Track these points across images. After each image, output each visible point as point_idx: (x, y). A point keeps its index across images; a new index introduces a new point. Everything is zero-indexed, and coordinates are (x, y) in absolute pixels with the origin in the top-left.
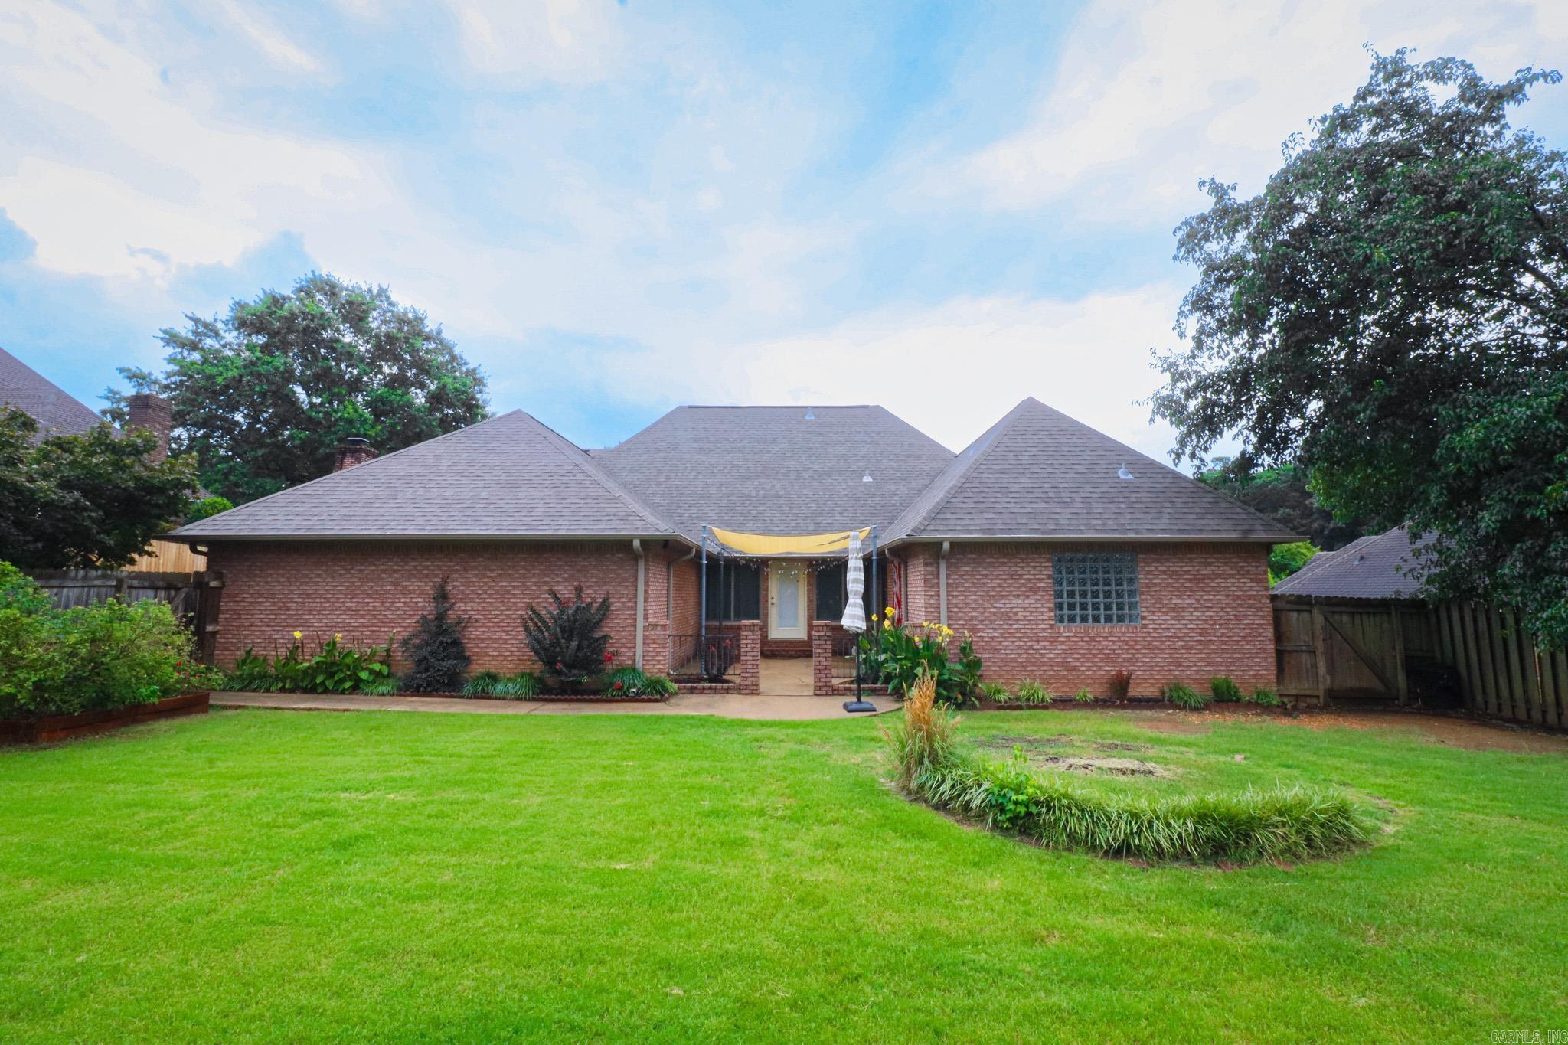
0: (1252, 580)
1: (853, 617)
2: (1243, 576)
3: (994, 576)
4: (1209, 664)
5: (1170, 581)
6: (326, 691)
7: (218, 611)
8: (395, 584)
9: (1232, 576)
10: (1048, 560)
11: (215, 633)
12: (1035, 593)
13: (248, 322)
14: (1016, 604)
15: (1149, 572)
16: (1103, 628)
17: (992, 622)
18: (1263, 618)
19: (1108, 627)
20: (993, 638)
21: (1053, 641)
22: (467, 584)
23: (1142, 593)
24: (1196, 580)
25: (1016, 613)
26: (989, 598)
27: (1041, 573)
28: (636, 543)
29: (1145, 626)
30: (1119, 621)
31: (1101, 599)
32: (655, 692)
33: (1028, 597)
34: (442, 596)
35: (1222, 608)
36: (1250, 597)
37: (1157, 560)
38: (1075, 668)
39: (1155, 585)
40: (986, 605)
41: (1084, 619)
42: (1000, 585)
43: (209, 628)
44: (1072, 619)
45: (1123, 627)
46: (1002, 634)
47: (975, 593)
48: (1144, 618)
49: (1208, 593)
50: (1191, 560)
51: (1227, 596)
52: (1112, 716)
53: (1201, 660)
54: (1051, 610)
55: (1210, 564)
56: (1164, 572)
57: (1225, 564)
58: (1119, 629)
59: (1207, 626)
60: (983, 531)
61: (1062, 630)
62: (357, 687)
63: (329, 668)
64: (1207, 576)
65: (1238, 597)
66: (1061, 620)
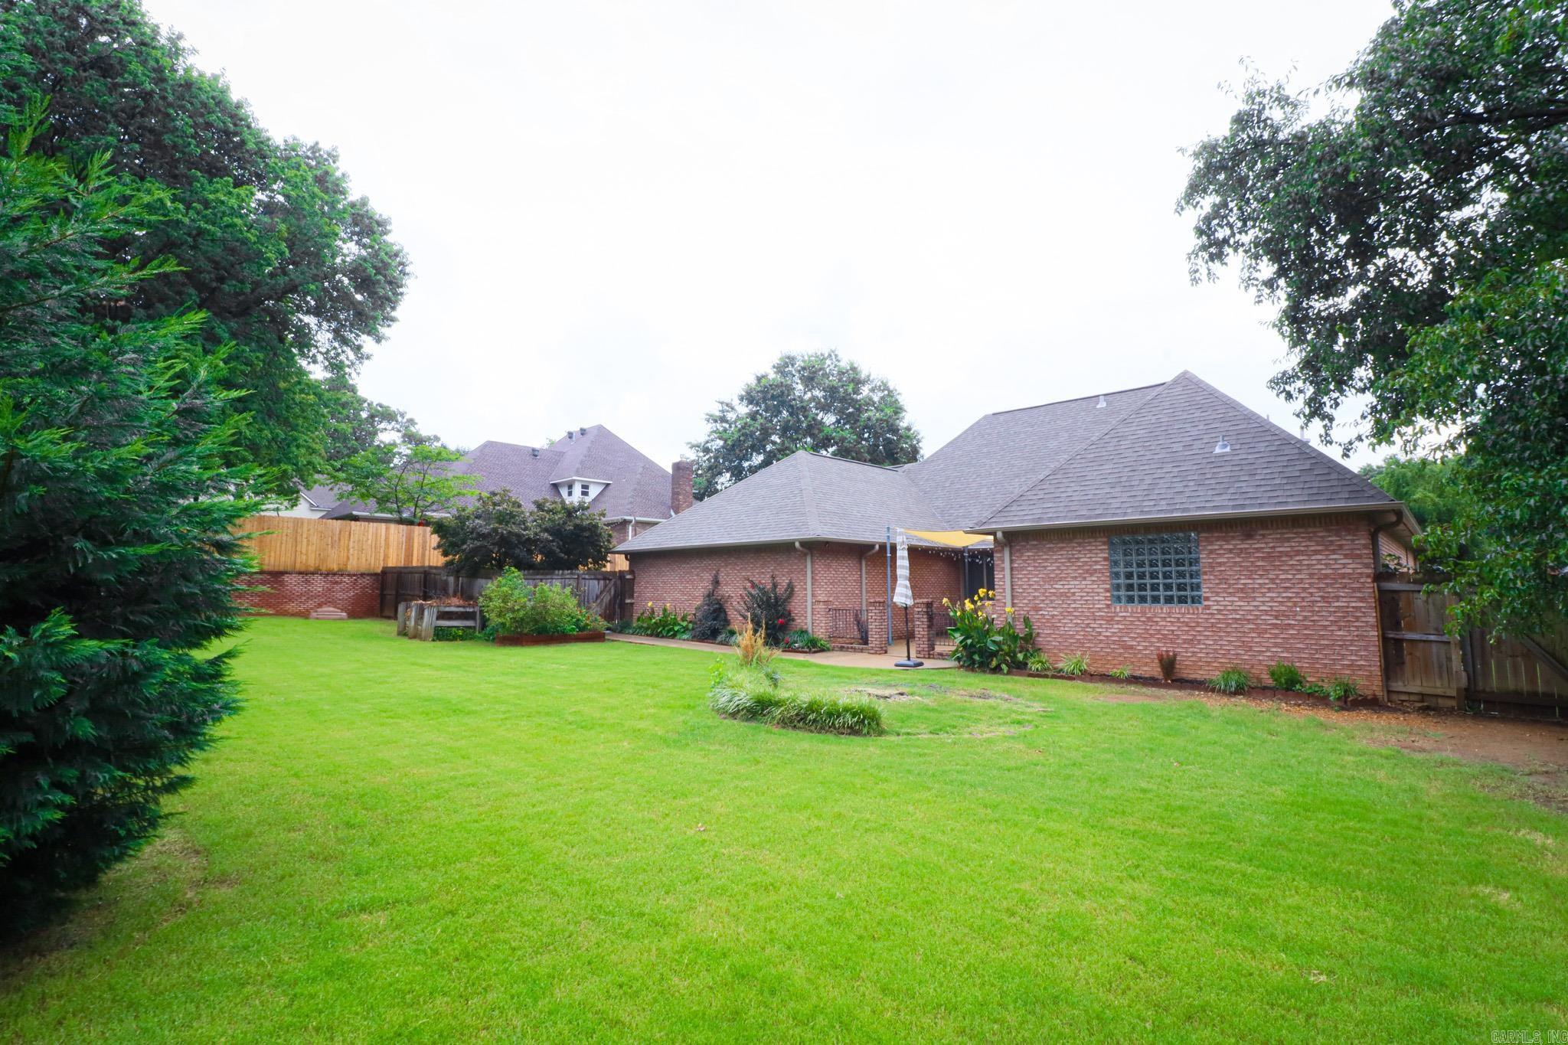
0: (1346, 556)
1: (902, 595)
2: (1334, 552)
3: (1052, 561)
4: (1287, 650)
5: (1237, 560)
6: (663, 637)
7: (633, 592)
8: (697, 575)
9: (1316, 552)
10: (1104, 543)
11: (632, 604)
12: (1091, 575)
13: (749, 398)
14: (1073, 585)
15: (1211, 552)
16: (1162, 609)
17: (1052, 601)
18: (1362, 599)
19: (1166, 608)
20: (1053, 616)
21: (1110, 620)
22: (728, 575)
23: (1205, 573)
24: (1269, 557)
25: (1074, 594)
26: (1050, 580)
27: (1097, 556)
28: (797, 544)
29: (1208, 607)
30: (1193, 602)
31: (1161, 581)
32: (814, 647)
33: (1085, 579)
34: (716, 582)
35: (1304, 589)
36: (1343, 576)
37: (1224, 539)
38: (1131, 647)
39: (1220, 565)
40: (1047, 586)
41: (1143, 600)
42: (1058, 568)
43: (628, 601)
44: (1131, 599)
45: (1183, 608)
46: (1061, 613)
47: (1036, 576)
48: (1207, 599)
49: (1286, 572)
50: (1263, 536)
51: (1311, 575)
52: (1176, 698)
53: (1276, 645)
54: (1107, 590)
55: (1288, 540)
56: (1230, 551)
57: (1310, 539)
58: (1178, 609)
59: (1284, 608)
60: (1033, 520)
61: (1118, 610)
62: (673, 636)
63: (663, 623)
64: (1287, 554)
65: (1326, 576)
66: (1119, 599)
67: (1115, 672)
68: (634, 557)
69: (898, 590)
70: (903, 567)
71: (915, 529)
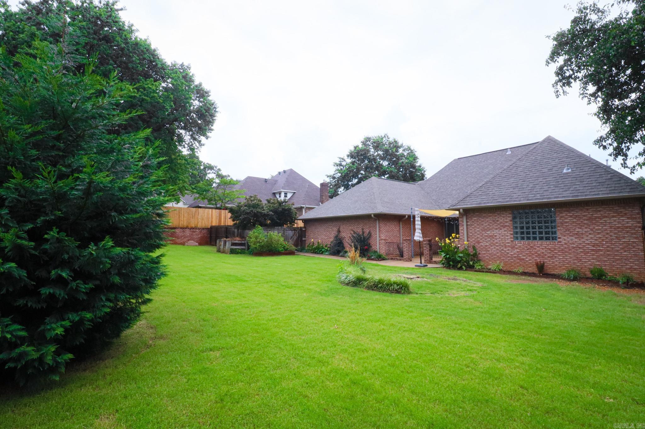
0: (628, 218)
1: (418, 236)
2: (622, 216)
3: (487, 221)
4: (599, 261)
5: (574, 220)
6: (318, 253)
7: (305, 236)
8: (331, 228)
9: (613, 217)
10: (510, 214)
11: (305, 240)
12: (504, 227)
13: (351, 155)
14: (496, 232)
15: (562, 217)
16: (538, 243)
17: (486, 239)
18: (636, 238)
19: (540, 242)
20: (486, 246)
21: (513, 248)
22: (344, 228)
23: (559, 227)
24: (590, 219)
25: (496, 236)
26: (484, 230)
27: (507, 219)
28: (372, 216)
29: (560, 242)
30: (553, 239)
31: (537, 230)
32: (380, 258)
33: (501, 229)
34: (339, 231)
35: (607, 233)
36: (627, 227)
37: (567, 211)
38: (523, 259)
39: (566, 222)
40: (483, 233)
41: (529, 238)
42: (489, 225)
43: (303, 239)
44: (523, 238)
45: (548, 242)
46: (490, 244)
47: (478, 228)
48: (560, 238)
49: (598, 226)
50: (587, 209)
51: (611, 227)
52: (544, 281)
53: (593, 259)
54: (512, 234)
55: (600, 211)
56: (571, 216)
57: (610, 210)
58: (545, 243)
59: (597, 242)
60: (477, 204)
61: (517, 243)
62: (322, 253)
63: (318, 248)
64: (599, 218)
65: (619, 227)
66: (517, 238)
67: (515, 270)
68: (306, 221)
69: (416, 234)
70: (418, 225)
71: (424, 209)
